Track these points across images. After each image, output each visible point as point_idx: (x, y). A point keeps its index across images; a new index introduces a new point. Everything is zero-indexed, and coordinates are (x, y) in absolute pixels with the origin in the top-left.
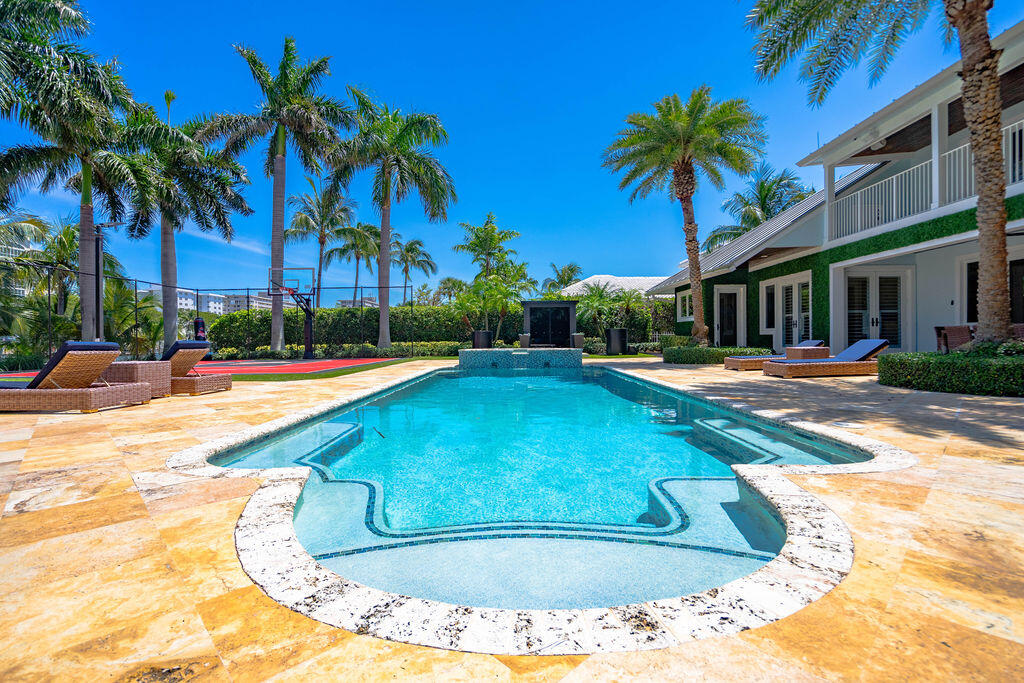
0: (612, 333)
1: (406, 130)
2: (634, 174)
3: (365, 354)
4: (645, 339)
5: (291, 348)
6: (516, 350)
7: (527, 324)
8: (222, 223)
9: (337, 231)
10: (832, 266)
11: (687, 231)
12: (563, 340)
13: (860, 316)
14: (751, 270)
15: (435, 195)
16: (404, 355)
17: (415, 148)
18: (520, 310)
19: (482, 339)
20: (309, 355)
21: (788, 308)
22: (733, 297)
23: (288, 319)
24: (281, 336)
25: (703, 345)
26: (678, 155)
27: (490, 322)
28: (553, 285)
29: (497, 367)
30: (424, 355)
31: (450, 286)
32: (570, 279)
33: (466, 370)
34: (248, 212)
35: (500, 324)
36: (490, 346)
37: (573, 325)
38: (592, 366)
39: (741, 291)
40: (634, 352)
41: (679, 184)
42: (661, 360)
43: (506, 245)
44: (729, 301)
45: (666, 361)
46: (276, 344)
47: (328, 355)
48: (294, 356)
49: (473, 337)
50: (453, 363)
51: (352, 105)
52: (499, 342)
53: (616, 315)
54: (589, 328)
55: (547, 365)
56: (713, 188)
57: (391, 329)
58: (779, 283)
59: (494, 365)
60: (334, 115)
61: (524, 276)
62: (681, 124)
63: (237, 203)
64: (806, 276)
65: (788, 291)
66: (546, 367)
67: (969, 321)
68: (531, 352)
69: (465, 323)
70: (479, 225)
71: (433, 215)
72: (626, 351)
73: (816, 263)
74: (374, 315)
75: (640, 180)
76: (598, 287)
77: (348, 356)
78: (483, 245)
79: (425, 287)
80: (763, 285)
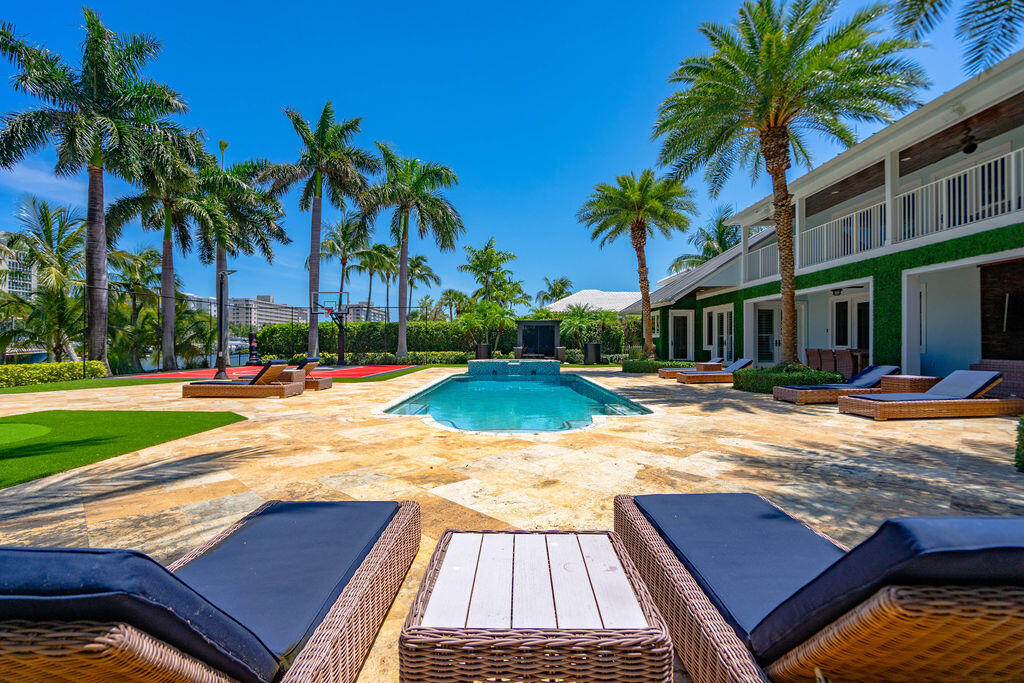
0: (589, 347)
1: (423, 177)
2: (601, 229)
3: (386, 362)
4: (618, 351)
5: (323, 356)
6: (512, 361)
7: (520, 339)
8: (265, 250)
9: (357, 254)
10: (745, 301)
11: (640, 273)
12: (550, 352)
13: (767, 338)
14: (698, 298)
15: (445, 230)
16: (418, 363)
17: (427, 190)
18: (515, 326)
19: (484, 351)
20: (341, 363)
21: (721, 331)
22: (685, 319)
23: (320, 331)
24: (317, 346)
25: (651, 359)
26: (633, 217)
27: (490, 335)
28: (546, 298)
29: (497, 373)
30: (434, 362)
31: (451, 296)
32: (562, 292)
33: (475, 375)
34: (287, 241)
35: (498, 338)
36: (490, 357)
37: (557, 340)
38: (567, 374)
39: (690, 314)
40: (605, 363)
41: (634, 237)
42: (620, 369)
43: (504, 266)
44: (681, 323)
45: (625, 371)
46: (312, 353)
47: (355, 362)
48: (329, 363)
49: (476, 348)
50: (463, 370)
51: (378, 155)
52: (497, 352)
53: (595, 331)
54: (571, 342)
55: (534, 373)
56: (663, 237)
57: (407, 340)
58: (716, 310)
59: (495, 372)
60: (362, 162)
61: (520, 291)
62: (635, 197)
63: (280, 235)
64: (729, 307)
65: (721, 317)
66: (533, 374)
67: (838, 343)
68: (522, 363)
69: (468, 335)
70: (480, 248)
71: (442, 246)
72: (600, 362)
73: (736, 297)
74: (392, 329)
75: (605, 233)
76: (579, 308)
77: (371, 363)
78: (483, 264)
79: (427, 297)
80: (706, 311)
